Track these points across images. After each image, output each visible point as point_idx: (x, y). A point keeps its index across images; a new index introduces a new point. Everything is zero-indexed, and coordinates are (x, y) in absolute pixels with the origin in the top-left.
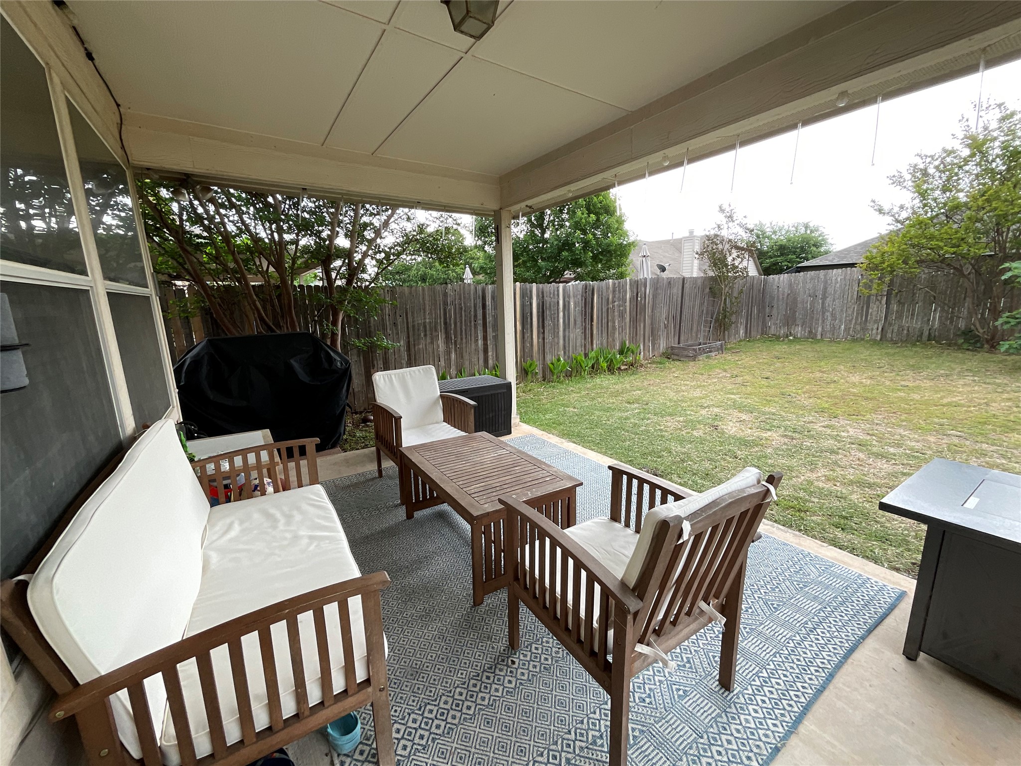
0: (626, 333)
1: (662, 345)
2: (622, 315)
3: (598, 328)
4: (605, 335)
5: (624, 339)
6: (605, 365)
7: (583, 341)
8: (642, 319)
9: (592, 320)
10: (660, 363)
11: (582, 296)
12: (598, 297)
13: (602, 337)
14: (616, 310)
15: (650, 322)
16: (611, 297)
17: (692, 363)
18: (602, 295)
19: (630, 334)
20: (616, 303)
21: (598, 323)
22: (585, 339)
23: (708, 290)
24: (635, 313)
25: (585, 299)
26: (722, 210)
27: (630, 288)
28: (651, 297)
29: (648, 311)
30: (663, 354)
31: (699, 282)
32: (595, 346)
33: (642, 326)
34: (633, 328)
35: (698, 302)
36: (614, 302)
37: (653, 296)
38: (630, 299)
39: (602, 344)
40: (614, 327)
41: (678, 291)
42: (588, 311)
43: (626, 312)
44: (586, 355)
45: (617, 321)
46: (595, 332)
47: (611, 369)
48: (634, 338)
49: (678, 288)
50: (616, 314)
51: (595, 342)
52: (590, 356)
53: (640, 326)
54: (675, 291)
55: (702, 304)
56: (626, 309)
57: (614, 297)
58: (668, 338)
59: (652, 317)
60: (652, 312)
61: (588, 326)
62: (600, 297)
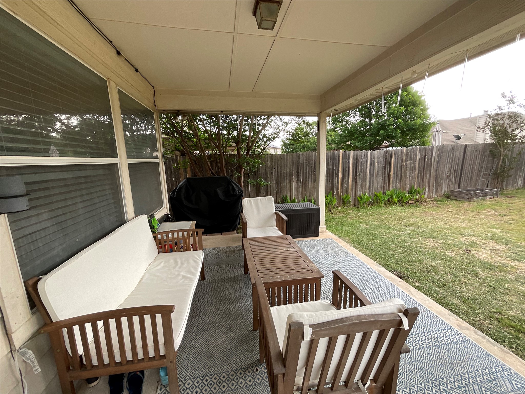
0: (415, 181)
1: (444, 189)
2: (412, 169)
3: (394, 177)
4: (398, 181)
5: (413, 184)
6: (396, 200)
7: (383, 184)
8: (428, 172)
9: (390, 171)
10: (440, 201)
11: (383, 158)
12: (395, 158)
13: (396, 182)
14: (408, 166)
15: (434, 174)
16: (404, 158)
17: (467, 203)
18: (398, 157)
19: (418, 181)
20: (408, 162)
21: (394, 174)
22: (384, 183)
23: (488, 152)
24: (422, 168)
25: (386, 160)
26: (503, 96)
27: (420, 153)
28: (436, 158)
29: (433, 167)
30: (444, 195)
31: (480, 148)
32: (391, 188)
33: (428, 176)
34: (421, 177)
35: (478, 161)
36: (406, 161)
37: (438, 157)
38: (419, 159)
39: (396, 187)
40: (406, 177)
41: (460, 153)
42: (388, 166)
43: (415, 167)
44: (384, 193)
45: (408, 173)
46: (391, 179)
47: (400, 203)
48: (421, 184)
49: (460, 151)
50: (408, 168)
51: (391, 185)
52: (387, 193)
53: (426, 176)
54: (457, 153)
55: (482, 162)
56: (415, 166)
57: (407, 158)
58: (449, 184)
59: (437, 172)
60: (437, 167)
61: (387, 176)
62: (397, 158)
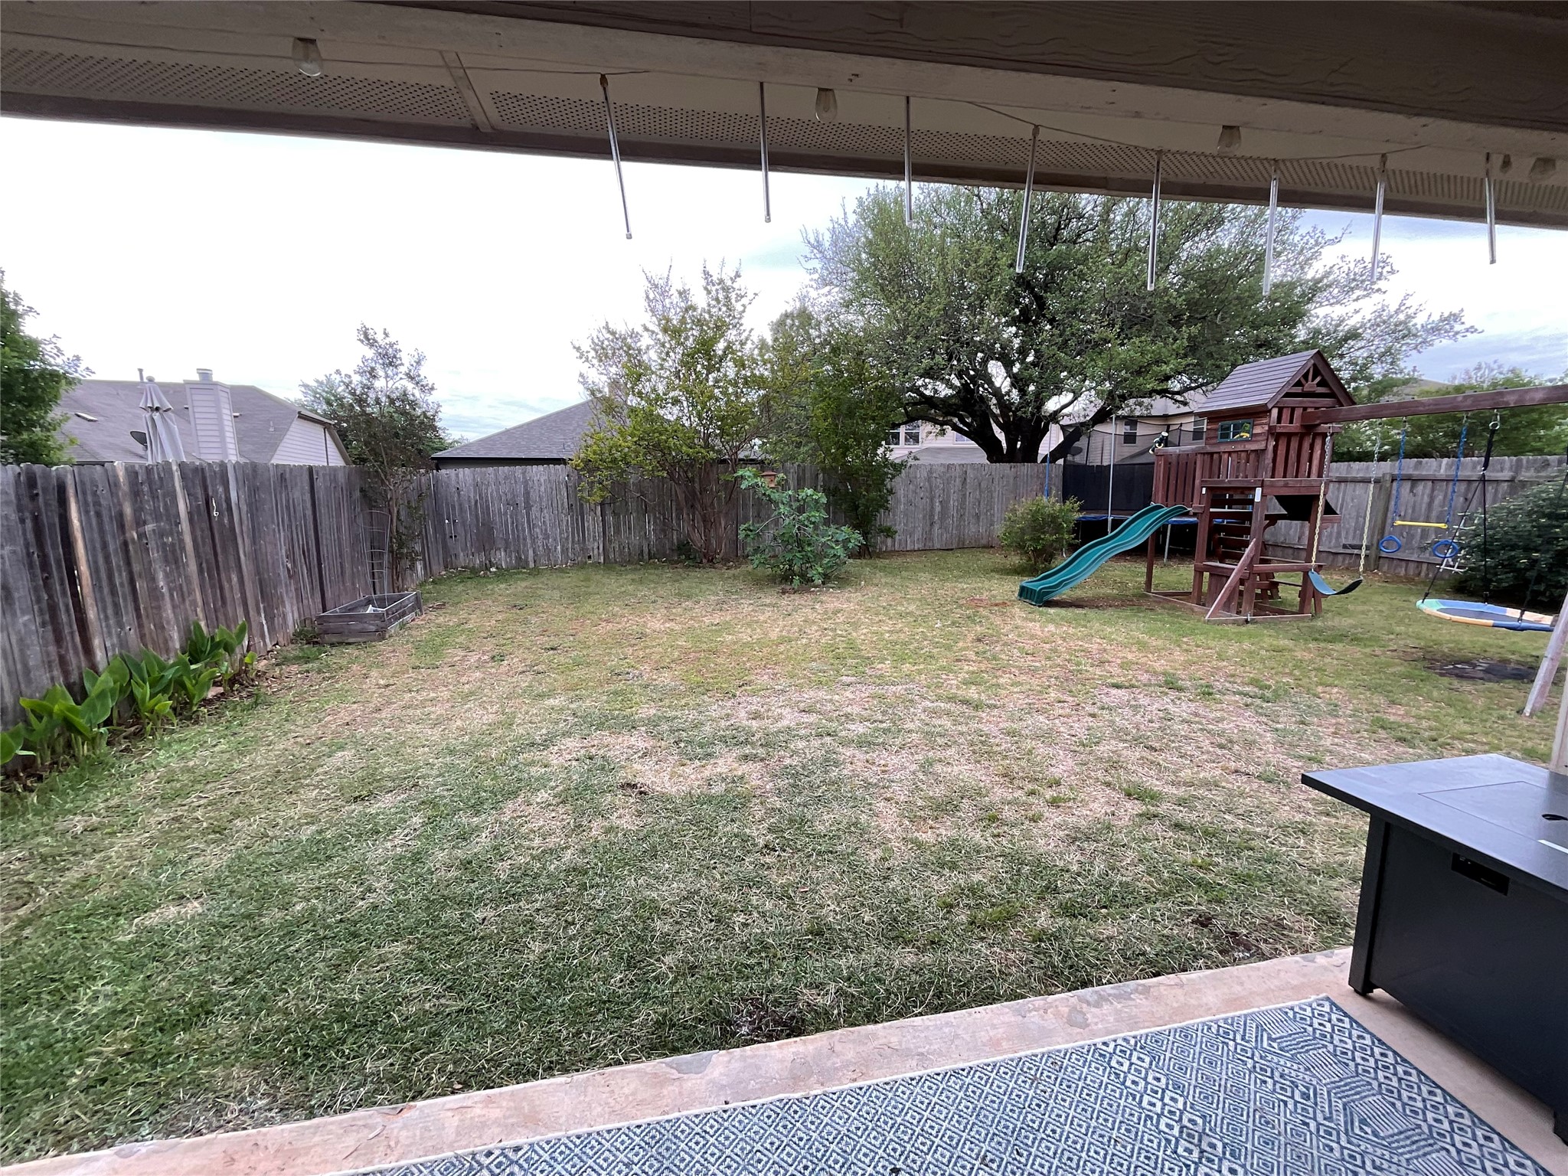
0: (194, 603)
1: (291, 615)
2: (173, 557)
3: (100, 601)
4: (128, 618)
5: (192, 618)
6: (165, 704)
7: (52, 649)
8: (232, 564)
9: (73, 580)
11: (20, 509)
12: (84, 510)
13: (121, 625)
14: (152, 545)
15: (251, 567)
16: (128, 510)
17: (381, 646)
18: (97, 504)
19: (205, 603)
20: (149, 527)
21: (97, 586)
22: (59, 640)
23: (357, 494)
24: (209, 549)
25: (36, 520)
26: (367, 338)
27: (185, 487)
28: (244, 508)
29: (244, 546)
30: (296, 634)
31: (341, 478)
32: (99, 655)
33: (235, 578)
34: (213, 587)
35: (345, 515)
36: (140, 523)
37: (250, 505)
38: (190, 514)
39: (123, 643)
40: (154, 593)
41: (303, 494)
42: (56, 552)
43: (183, 549)
44: (79, 693)
45: (161, 575)
46: (92, 614)
47: (185, 711)
48: (218, 608)
49: (303, 488)
50: (155, 555)
51: (97, 642)
52: (93, 690)
53: (230, 581)
54: (296, 494)
55: (352, 521)
56: (181, 541)
57: (138, 510)
58: (300, 598)
59: (256, 557)
60: (254, 542)
61: (64, 602)
62: (92, 508)
